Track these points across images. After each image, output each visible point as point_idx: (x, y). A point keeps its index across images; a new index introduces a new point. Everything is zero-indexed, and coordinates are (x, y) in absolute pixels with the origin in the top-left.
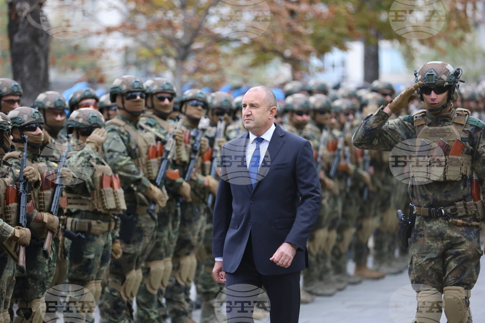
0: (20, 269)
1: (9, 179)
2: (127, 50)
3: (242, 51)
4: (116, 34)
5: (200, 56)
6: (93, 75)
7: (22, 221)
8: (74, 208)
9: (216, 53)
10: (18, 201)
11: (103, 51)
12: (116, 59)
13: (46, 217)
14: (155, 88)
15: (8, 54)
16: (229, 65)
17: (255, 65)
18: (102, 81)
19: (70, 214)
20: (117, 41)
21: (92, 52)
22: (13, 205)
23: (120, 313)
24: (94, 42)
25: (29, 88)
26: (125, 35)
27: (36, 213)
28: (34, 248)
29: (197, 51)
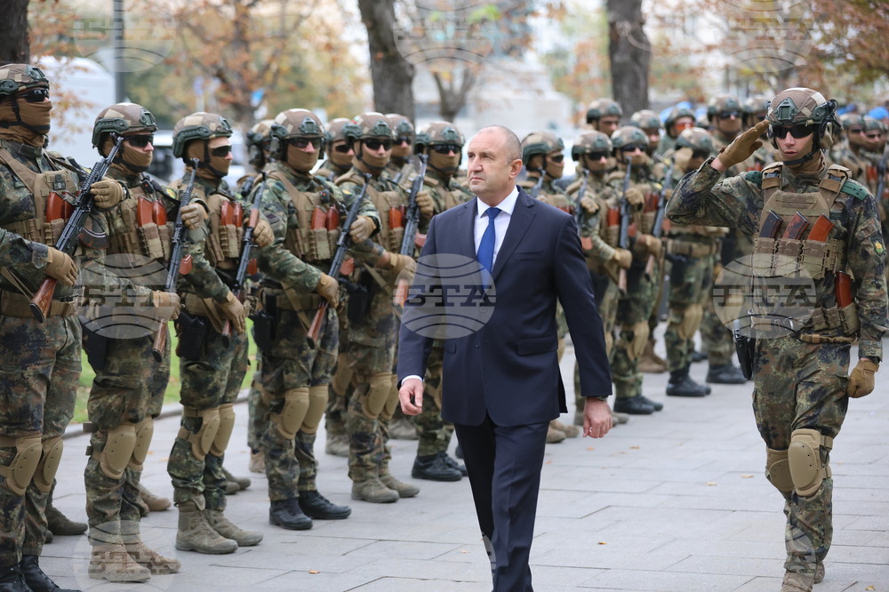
0: (621, 292)
1: (610, 202)
2: (727, 69)
3: (846, 68)
4: (717, 53)
5: (803, 74)
6: (694, 95)
7: (624, 242)
8: (675, 231)
9: (820, 70)
10: (619, 222)
11: (703, 69)
12: (717, 77)
13: (649, 240)
14: (755, 108)
15: (609, 74)
16: (834, 82)
17: (860, 82)
18: (702, 100)
19: (671, 236)
20: (717, 60)
21: (692, 71)
22: (614, 227)
23: (720, 338)
24: (694, 61)
25: (629, 107)
26: (726, 54)
27: (640, 236)
28: (636, 271)
29: (799, 69)
